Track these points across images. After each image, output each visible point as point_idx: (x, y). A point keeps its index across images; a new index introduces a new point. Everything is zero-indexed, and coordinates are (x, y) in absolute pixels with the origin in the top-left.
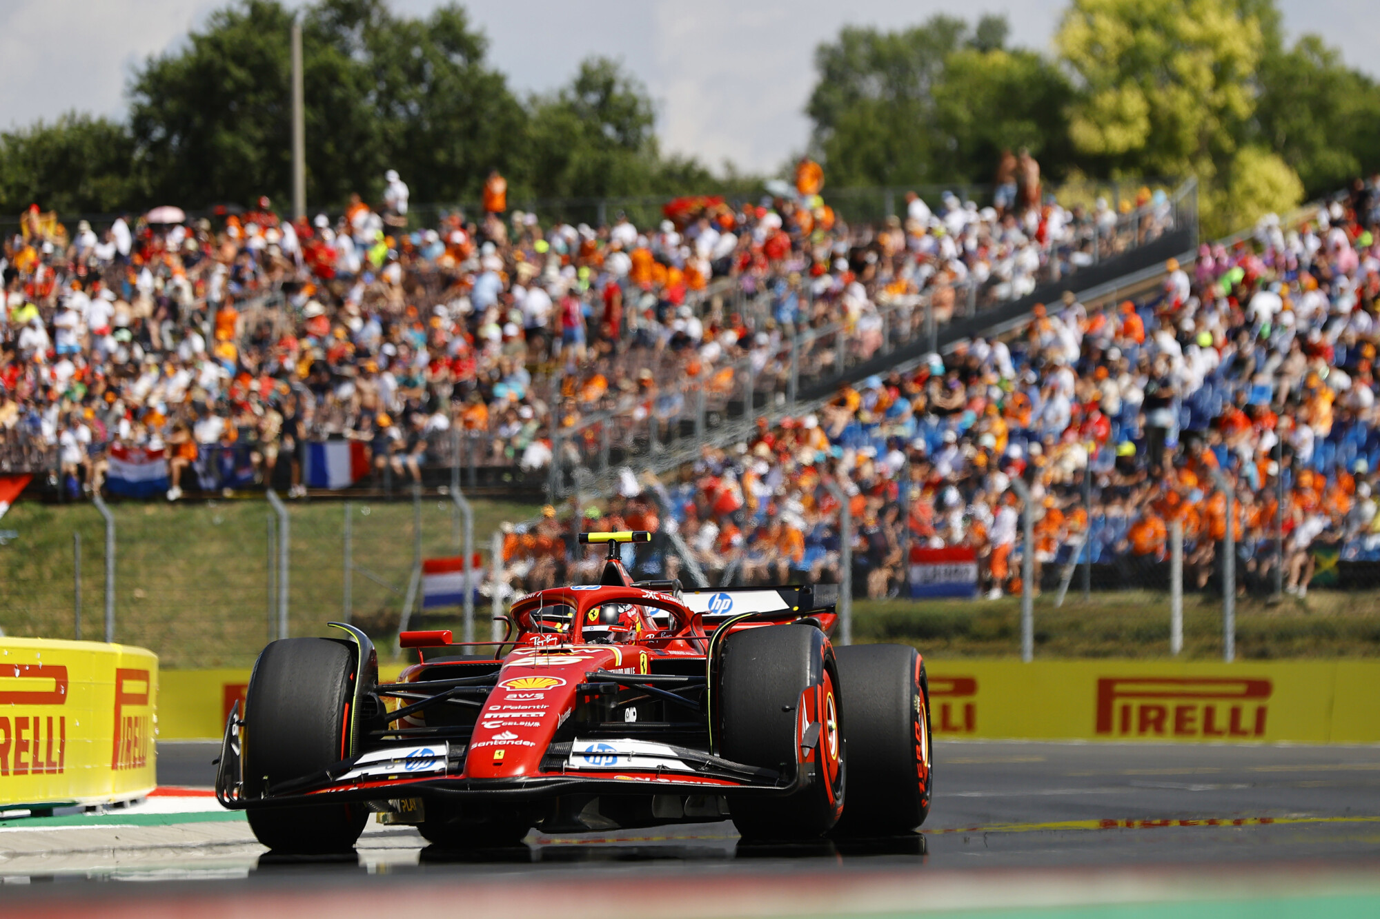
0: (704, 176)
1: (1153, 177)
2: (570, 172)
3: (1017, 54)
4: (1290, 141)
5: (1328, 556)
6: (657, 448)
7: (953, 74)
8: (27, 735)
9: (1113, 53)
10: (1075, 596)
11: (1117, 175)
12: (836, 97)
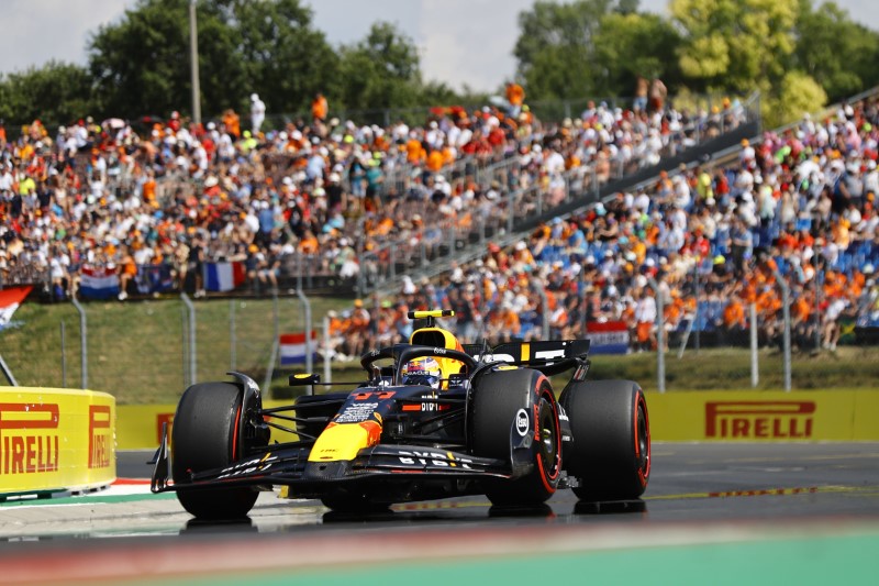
0: (450, 94)
1: (732, 91)
2: (367, 93)
3: (645, 16)
4: (817, 67)
5: (848, 324)
6: (426, 263)
7: (605, 28)
8: (35, 447)
9: (706, 14)
10: (690, 352)
11: (710, 90)
12: (532, 44)
